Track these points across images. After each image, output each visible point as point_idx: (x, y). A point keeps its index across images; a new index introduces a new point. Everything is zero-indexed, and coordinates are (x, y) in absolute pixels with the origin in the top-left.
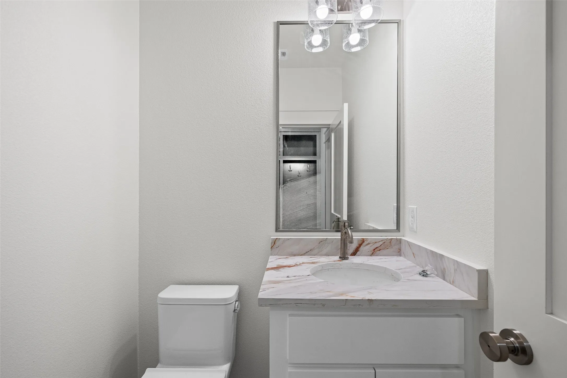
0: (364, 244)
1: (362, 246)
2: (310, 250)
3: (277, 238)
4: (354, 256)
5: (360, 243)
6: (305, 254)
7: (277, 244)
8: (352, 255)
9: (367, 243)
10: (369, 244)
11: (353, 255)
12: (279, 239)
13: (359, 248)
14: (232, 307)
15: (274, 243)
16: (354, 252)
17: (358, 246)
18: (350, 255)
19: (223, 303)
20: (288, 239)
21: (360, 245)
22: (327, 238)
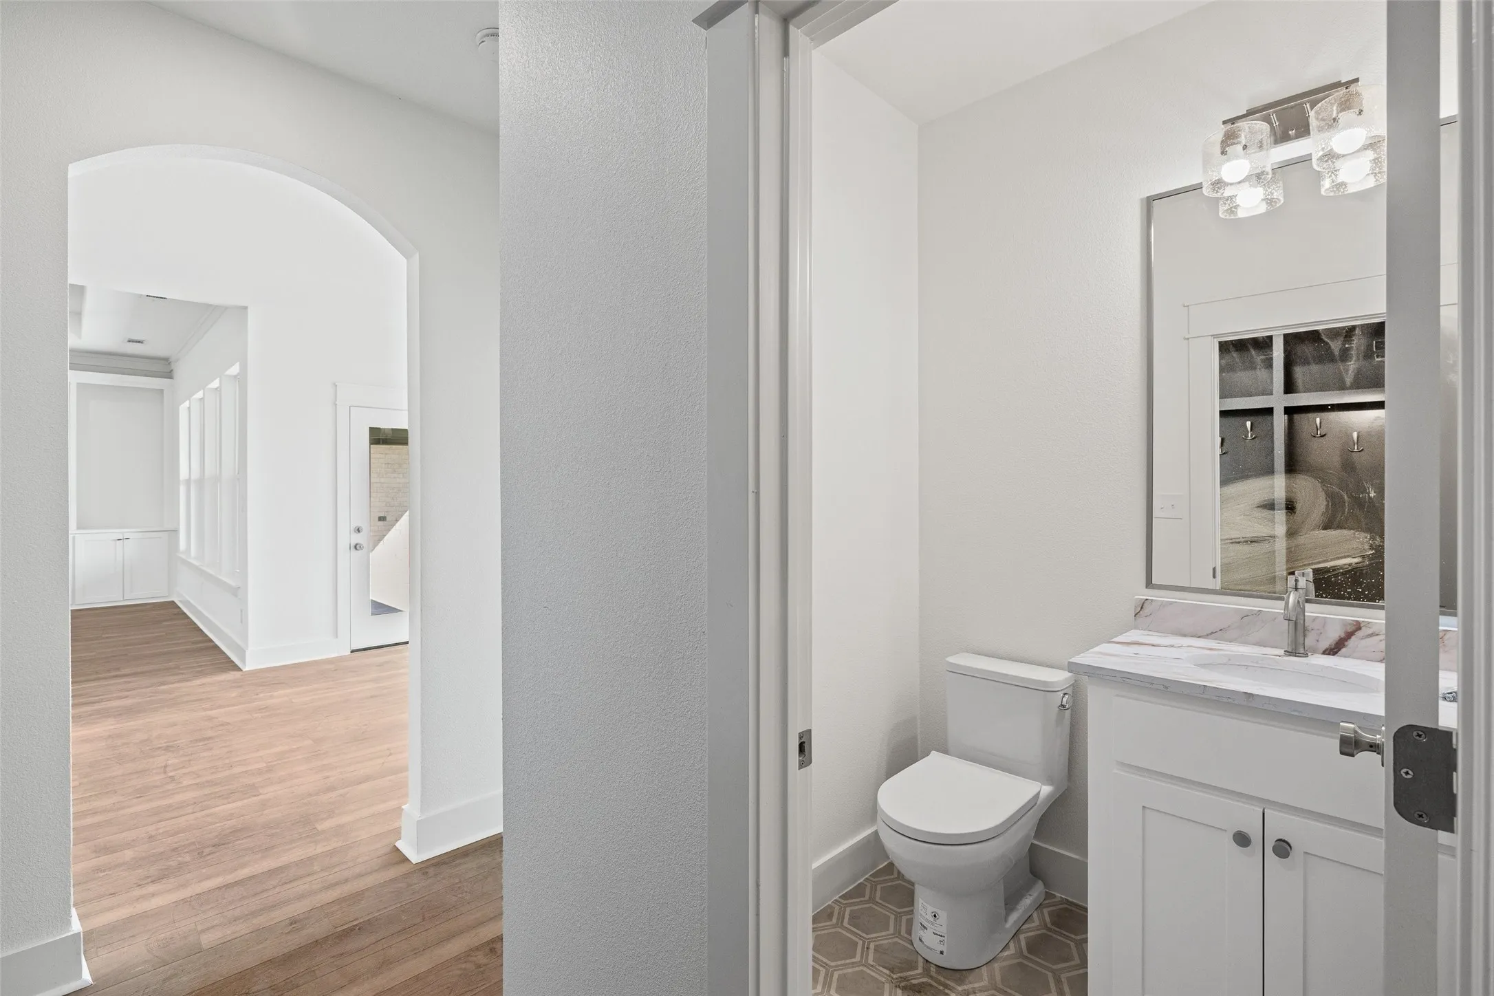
0: (1360, 634)
1: (1353, 638)
2: (1221, 630)
3: (1147, 599)
4: (1333, 655)
5: (1349, 631)
6: (1208, 635)
7: (1146, 611)
8: (1327, 652)
9: (1370, 631)
10: (1372, 635)
11: (1329, 654)
12: (1152, 600)
13: (1347, 641)
14: (1057, 699)
15: (1142, 608)
16: (1333, 647)
17: (1342, 637)
18: (1322, 652)
19: (1045, 689)
20: (1171, 603)
21: (1349, 635)
22: (1260, 611)
